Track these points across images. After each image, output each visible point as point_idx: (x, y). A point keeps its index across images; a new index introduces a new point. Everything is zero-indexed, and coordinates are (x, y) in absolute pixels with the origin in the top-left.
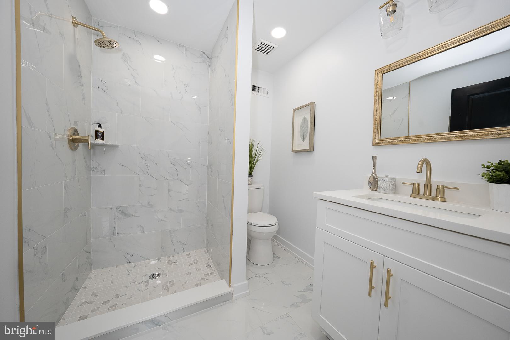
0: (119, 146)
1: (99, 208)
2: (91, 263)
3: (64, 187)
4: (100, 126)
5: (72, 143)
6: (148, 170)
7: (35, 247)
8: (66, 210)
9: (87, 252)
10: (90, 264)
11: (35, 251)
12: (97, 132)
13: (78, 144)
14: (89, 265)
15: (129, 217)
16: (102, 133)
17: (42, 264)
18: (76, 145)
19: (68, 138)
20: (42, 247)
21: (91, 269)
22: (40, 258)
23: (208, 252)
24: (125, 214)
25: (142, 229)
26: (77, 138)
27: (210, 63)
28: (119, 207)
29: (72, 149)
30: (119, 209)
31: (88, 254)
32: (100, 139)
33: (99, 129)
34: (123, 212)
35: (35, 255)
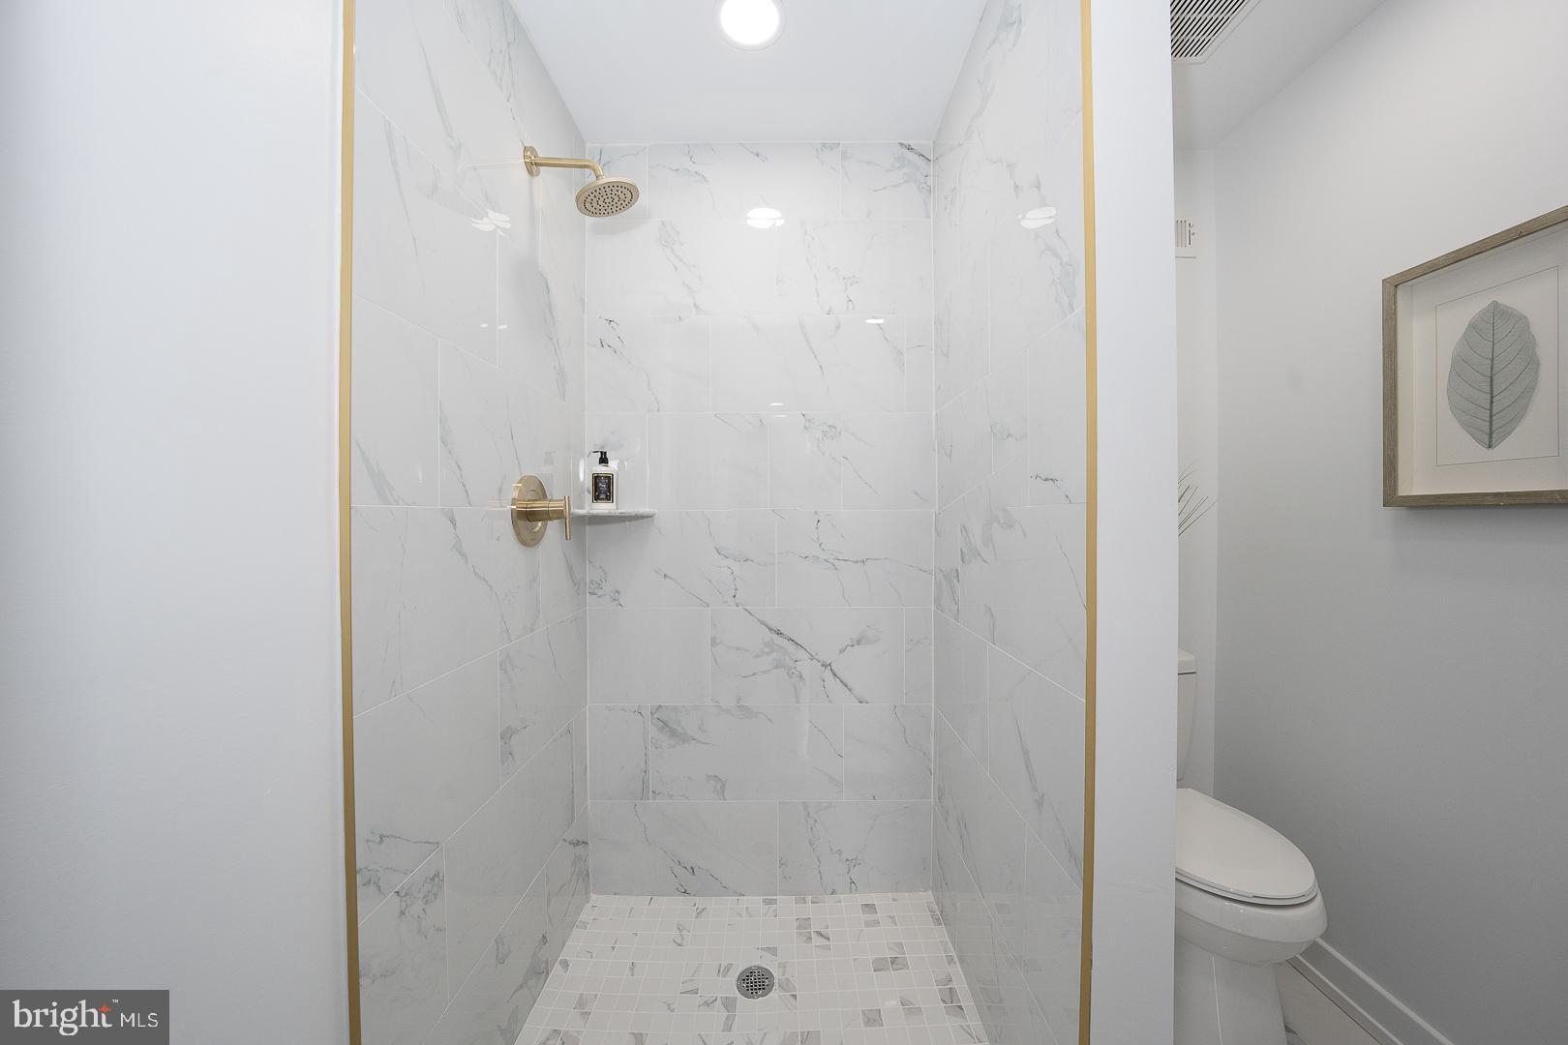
0: (655, 514)
1: (607, 707)
2: (588, 874)
3: (501, 665)
4: (604, 460)
5: (521, 523)
6: (736, 589)
7: (402, 887)
8: (507, 735)
9: (577, 844)
10: (585, 875)
11: (401, 901)
12: (596, 478)
13: (545, 527)
14: (581, 879)
15: (684, 742)
16: (609, 479)
17: (426, 937)
18: (537, 529)
19: (512, 510)
20: (425, 882)
21: (587, 892)
22: (419, 917)
23: (942, 917)
24: (673, 733)
25: (719, 786)
26: (540, 506)
27: (930, 180)
28: (657, 709)
29: (523, 543)
30: (655, 716)
31: (580, 849)
32: (603, 499)
33: (602, 469)
34: (665, 725)
35: (402, 913)
